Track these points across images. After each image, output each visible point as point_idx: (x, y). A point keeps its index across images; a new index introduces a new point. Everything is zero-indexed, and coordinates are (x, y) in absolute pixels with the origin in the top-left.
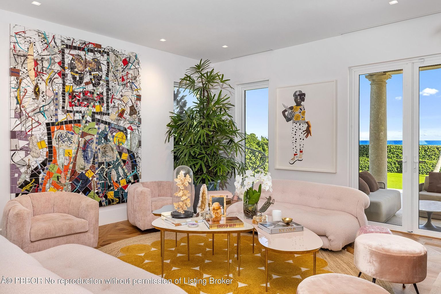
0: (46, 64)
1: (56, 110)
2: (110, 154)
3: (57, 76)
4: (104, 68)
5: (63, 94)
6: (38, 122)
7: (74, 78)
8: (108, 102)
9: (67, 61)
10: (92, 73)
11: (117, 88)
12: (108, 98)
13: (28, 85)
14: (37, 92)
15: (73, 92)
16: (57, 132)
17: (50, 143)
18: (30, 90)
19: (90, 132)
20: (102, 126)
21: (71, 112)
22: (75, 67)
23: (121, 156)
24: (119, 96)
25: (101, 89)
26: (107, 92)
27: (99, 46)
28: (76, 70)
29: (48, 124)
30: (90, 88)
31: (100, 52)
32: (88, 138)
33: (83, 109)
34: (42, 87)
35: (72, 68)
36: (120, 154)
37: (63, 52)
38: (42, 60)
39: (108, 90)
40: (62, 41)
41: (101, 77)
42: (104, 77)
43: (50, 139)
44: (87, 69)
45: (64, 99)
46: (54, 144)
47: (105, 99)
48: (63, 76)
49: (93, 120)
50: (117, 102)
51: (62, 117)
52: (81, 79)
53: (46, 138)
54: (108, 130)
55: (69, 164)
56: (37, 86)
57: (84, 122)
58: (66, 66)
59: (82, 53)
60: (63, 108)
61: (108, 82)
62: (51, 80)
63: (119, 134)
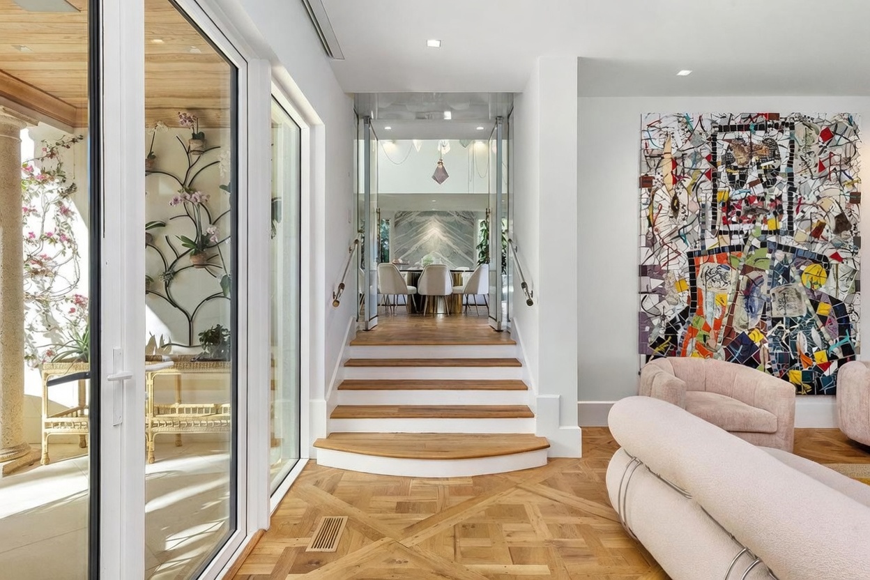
0: (688, 163)
1: (703, 231)
2: (794, 303)
3: (704, 177)
4: (784, 152)
5: (714, 205)
6: (676, 251)
7: (731, 178)
8: (790, 213)
9: (720, 152)
10: (763, 165)
11: (809, 185)
12: (791, 204)
13: (663, 198)
14: (675, 207)
15: (730, 200)
16: (704, 266)
17: (693, 282)
18: (666, 204)
19: (759, 265)
20: (780, 255)
21: (725, 233)
22: (734, 160)
23: (815, 308)
24: (813, 198)
25: (780, 190)
26: (790, 194)
27: (777, 116)
28: (735, 164)
29: (690, 254)
30: (759, 190)
31: (776, 126)
32: (753, 275)
33: (746, 227)
34: (683, 198)
35: (728, 162)
36: (815, 304)
37: (713, 140)
38: (683, 157)
39: (792, 189)
40: (714, 122)
41: (779, 169)
42: (783, 169)
43: (693, 277)
44: (753, 160)
45: (714, 213)
46: (699, 284)
47: (785, 207)
48: (713, 176)
49: (763, 245)
50: (809, 210)
51: (711, 243)
52: (743, 177)
53: (688, 275)
54: (790, 261)
55: (722, 317)
56: (675, 198)
57: (747, 248)
58: (719, 160)
59: (745, 135)
60: (713, 227)
61: (791, 176)
62: (696, 186)
63: (814, 269)
